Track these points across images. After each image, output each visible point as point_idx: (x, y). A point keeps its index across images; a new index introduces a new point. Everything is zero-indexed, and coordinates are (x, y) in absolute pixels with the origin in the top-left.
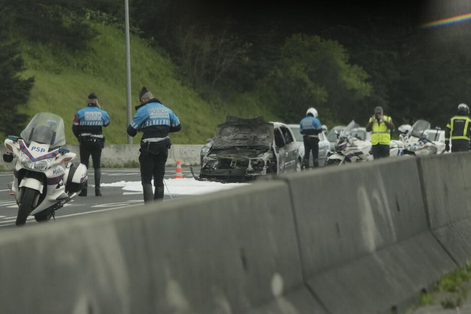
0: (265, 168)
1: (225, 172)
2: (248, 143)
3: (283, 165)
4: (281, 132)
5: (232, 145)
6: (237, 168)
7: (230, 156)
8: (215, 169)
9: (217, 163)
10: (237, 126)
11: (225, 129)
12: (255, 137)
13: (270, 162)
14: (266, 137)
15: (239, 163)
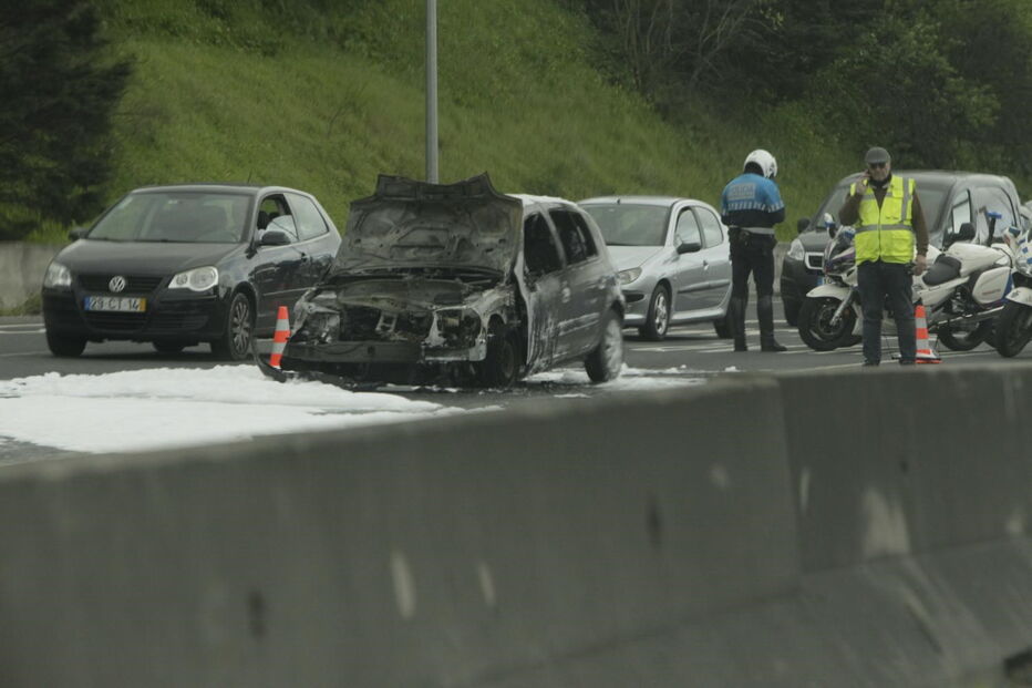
0: (481, 339)
1: (358, 353)
2: (440, 257)
3: (551, 329)
4: (553, 227)
5: (389, 265)
6: (397, 337)
7: (375, 300)
8: (328, 339)
9: (334, 322)
10: (409, 206)
11: (375, 215)
12: (463, 240)
13: (505, 320)
14: (496, 241)
15: (404, 324)
